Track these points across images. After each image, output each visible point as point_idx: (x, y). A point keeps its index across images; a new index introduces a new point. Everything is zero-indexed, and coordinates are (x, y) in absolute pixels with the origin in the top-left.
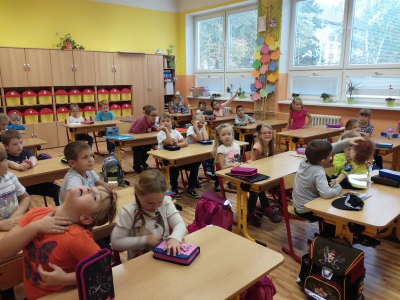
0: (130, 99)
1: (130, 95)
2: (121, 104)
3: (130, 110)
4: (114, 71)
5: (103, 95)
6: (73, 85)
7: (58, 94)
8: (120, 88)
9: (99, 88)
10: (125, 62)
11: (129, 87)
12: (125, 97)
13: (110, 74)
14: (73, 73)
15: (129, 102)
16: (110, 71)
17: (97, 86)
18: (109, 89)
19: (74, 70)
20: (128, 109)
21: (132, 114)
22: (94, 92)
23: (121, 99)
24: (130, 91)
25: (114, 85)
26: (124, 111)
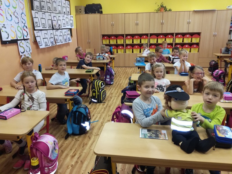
0: (198, 42)
1: (198, 39)
2: (191, 45)
3: (197, 49)
4: (189, 23)
5: (179, 38)
6: (161, 32)
7: (151, 38)
8: (192, 35)
9: (177, 34)
10: (198, 17)
11: (199, 34)
12: (195, 40)
13: (186, 25)
14: (161, 25)
15: (198, 44)
16: (186, 23)
17: (176, 33)
18: (184, 35)
19: (162, 24)
20: (196, 48)
21: (198, 52)
22: (173, 36)
23: (191, 41)
24: (199, 36)
25: (187, 32)
26: (192, 49)
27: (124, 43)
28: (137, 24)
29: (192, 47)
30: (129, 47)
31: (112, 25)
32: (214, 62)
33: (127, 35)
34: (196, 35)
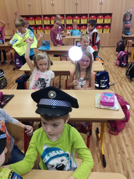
0: (110, 22)
1: (110, 20)
2: (103, 25)
3: (109, 30)
4: (101, 4)
6: (75, 13)
7: (67, 19)
8: (104, 15)
11: (110, 15)
12: (107, 21)
13: (98, 6)
14: (76, 6)
15: (109, 25)
16: (98, 4)
17: (90, 14)
18: (97, 16)
19: (77, 4)
20: (107, 29)
21: (110, 32)
22: (87, 17)
23: (104, 22)
24: (110, 17)
25: (100, 13)
26: (104, 30)
27: (42, 24)
28: (53, 5)
29: (104, 27)
30: (47, 28)
31: (29, 6)
32: (121, 43)
33: (45, 16)
34: (108, 16)
